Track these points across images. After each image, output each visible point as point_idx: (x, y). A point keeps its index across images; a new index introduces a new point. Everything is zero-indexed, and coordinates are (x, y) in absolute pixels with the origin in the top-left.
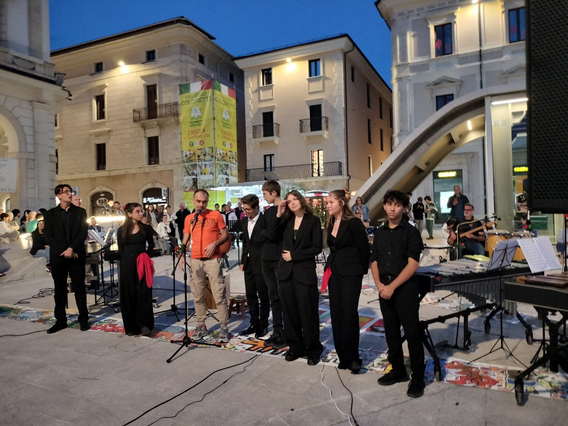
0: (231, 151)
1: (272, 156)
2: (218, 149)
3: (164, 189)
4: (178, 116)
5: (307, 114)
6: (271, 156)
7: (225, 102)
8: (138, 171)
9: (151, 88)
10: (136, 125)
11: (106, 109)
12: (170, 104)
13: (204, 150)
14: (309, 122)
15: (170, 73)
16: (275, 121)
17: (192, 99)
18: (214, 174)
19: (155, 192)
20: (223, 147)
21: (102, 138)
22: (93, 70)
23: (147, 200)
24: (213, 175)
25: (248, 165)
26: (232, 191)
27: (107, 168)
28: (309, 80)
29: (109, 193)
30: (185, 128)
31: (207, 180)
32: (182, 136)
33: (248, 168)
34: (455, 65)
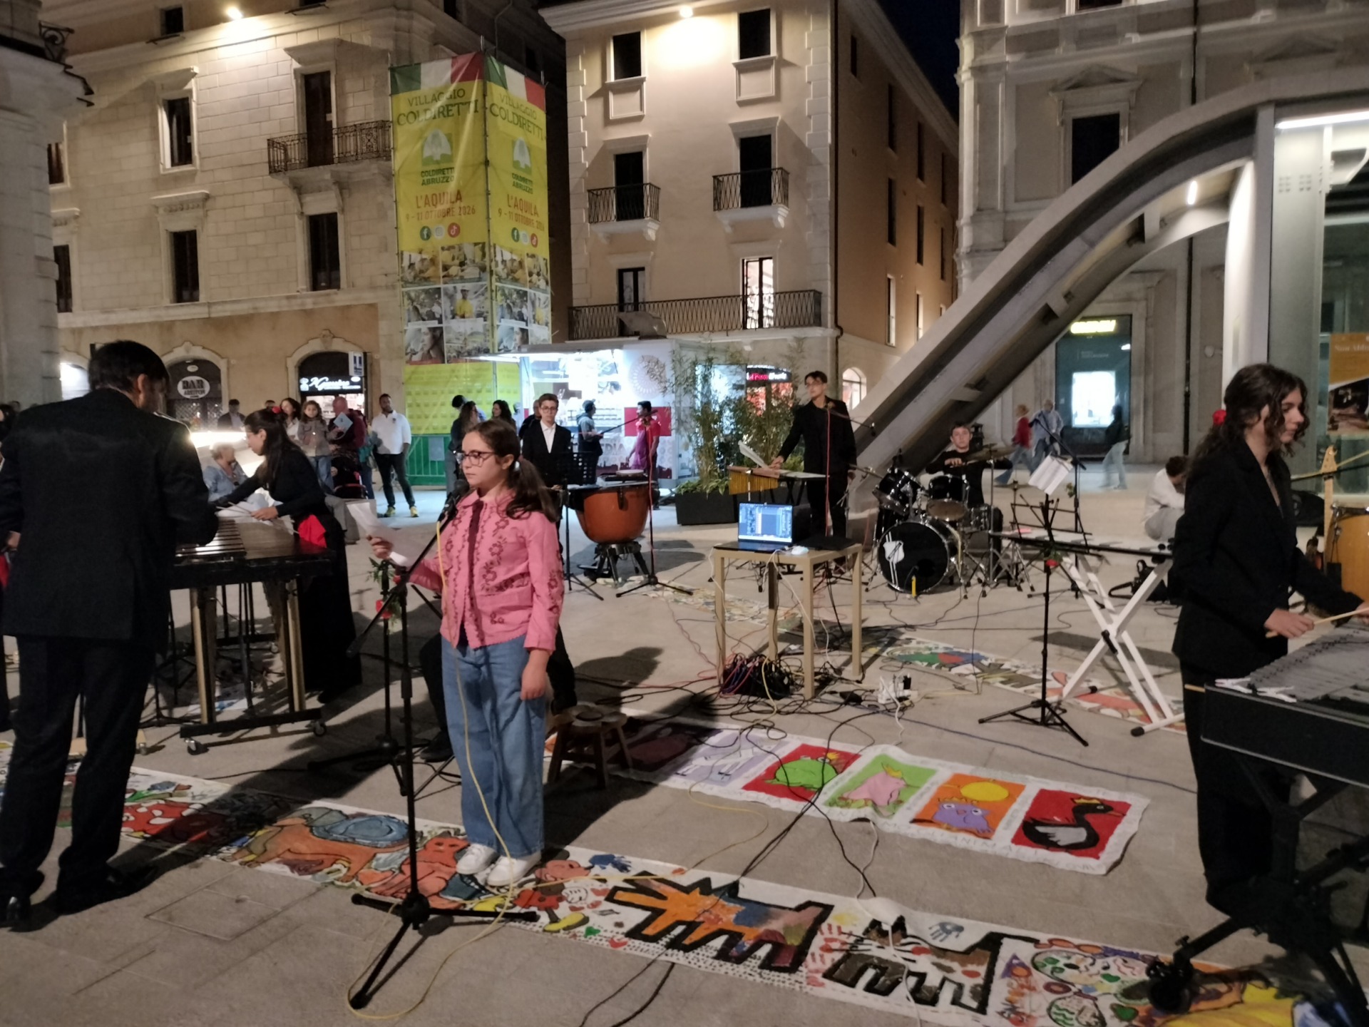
0: (533, 256)
1: (640, 273)
2: (498, 249)
3: (354, 355)
4: (388, 158)
5: (733, 161)
6: (636, 271)
7: (519, 117)
8: (285, 306)
9: (314, 82)
10: (278, 182)
11: (195, 138)
12: (367, 126)
13: (460, 249)
14: (737, 181)
15: (366, 40)
16: (647, 178)
17: (425, 106)
18: (489, 316)
19: (333, 364)
20: (511, 243)
21: (185, 214)
22: (156, 29)
23: (310, 383)
24: (485, 320)
25: (575, 295)
26: (537, 363)
27: (203, 296)
28: (741, 69)
29: (212, 363)
30: (408, 189)
31: (469, 332)
32: (400, 209)
33: (575, 304)
34: (1128, 35)
